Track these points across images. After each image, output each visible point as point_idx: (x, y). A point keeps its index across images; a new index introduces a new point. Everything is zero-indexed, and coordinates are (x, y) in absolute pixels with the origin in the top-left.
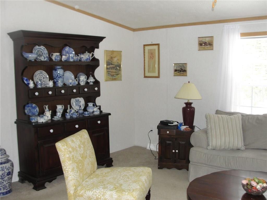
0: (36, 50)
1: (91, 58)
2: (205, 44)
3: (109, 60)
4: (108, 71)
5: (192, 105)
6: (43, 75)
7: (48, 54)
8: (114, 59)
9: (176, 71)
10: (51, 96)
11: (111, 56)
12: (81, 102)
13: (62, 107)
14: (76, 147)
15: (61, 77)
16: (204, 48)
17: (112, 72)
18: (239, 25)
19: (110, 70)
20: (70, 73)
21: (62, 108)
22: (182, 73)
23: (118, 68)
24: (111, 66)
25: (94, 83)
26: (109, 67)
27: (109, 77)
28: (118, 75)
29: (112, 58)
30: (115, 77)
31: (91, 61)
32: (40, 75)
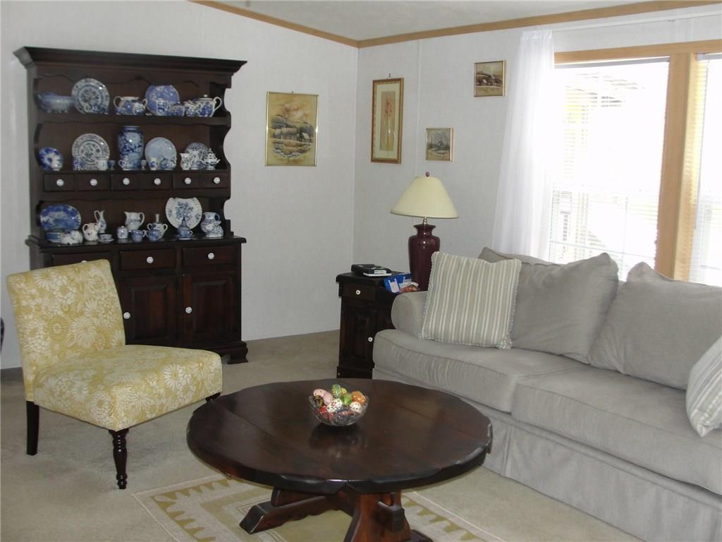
0: (80, 89)
1: (214, 110)
2: (487, 79)
3: (279, 115)
4: (275, 143)
5: (434, 233)
6: (97, 145)
7: (109, 98)
8: (294, 113)
9: (430, 146)
10: (95, 189)
11: (287, 106)
12: (194, 210)
13: (141, 216)
14: (50, 289)
15: (132, 150)
16: (486, 90)
17: (286, 145)
18: (551, 31)
19: (282, 140)
20: (166, 142)
21: (139, 219)
22: (443, 154)
23: (305, 135)
24: (285, 130)
25: (217, 166)
26: (278, 131)
27: (278, 155)
28: (303, 152)
29: (287, 111)
30: (297, 158)
31: (214, 116)
32: (88, 144)
